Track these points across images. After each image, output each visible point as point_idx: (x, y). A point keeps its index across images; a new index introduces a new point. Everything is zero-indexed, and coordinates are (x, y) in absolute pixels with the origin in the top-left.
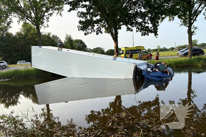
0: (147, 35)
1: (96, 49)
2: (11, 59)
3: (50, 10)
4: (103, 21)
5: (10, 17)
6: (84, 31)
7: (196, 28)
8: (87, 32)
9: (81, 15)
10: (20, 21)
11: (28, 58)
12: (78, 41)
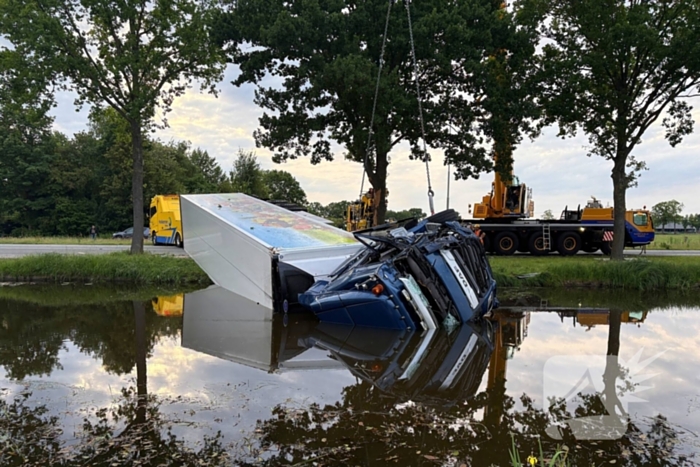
0: (473, 176)
1: (338, 205)
2: (50, 220)
3: (181, 75)
4: (341, 124)
5: (50, 88)
6: (272, 149)
7: (639, 166)
8: (282, 153)
9: (267, 98)
10: (82, 103)
11: (104, 221)
12: (277, 176)
